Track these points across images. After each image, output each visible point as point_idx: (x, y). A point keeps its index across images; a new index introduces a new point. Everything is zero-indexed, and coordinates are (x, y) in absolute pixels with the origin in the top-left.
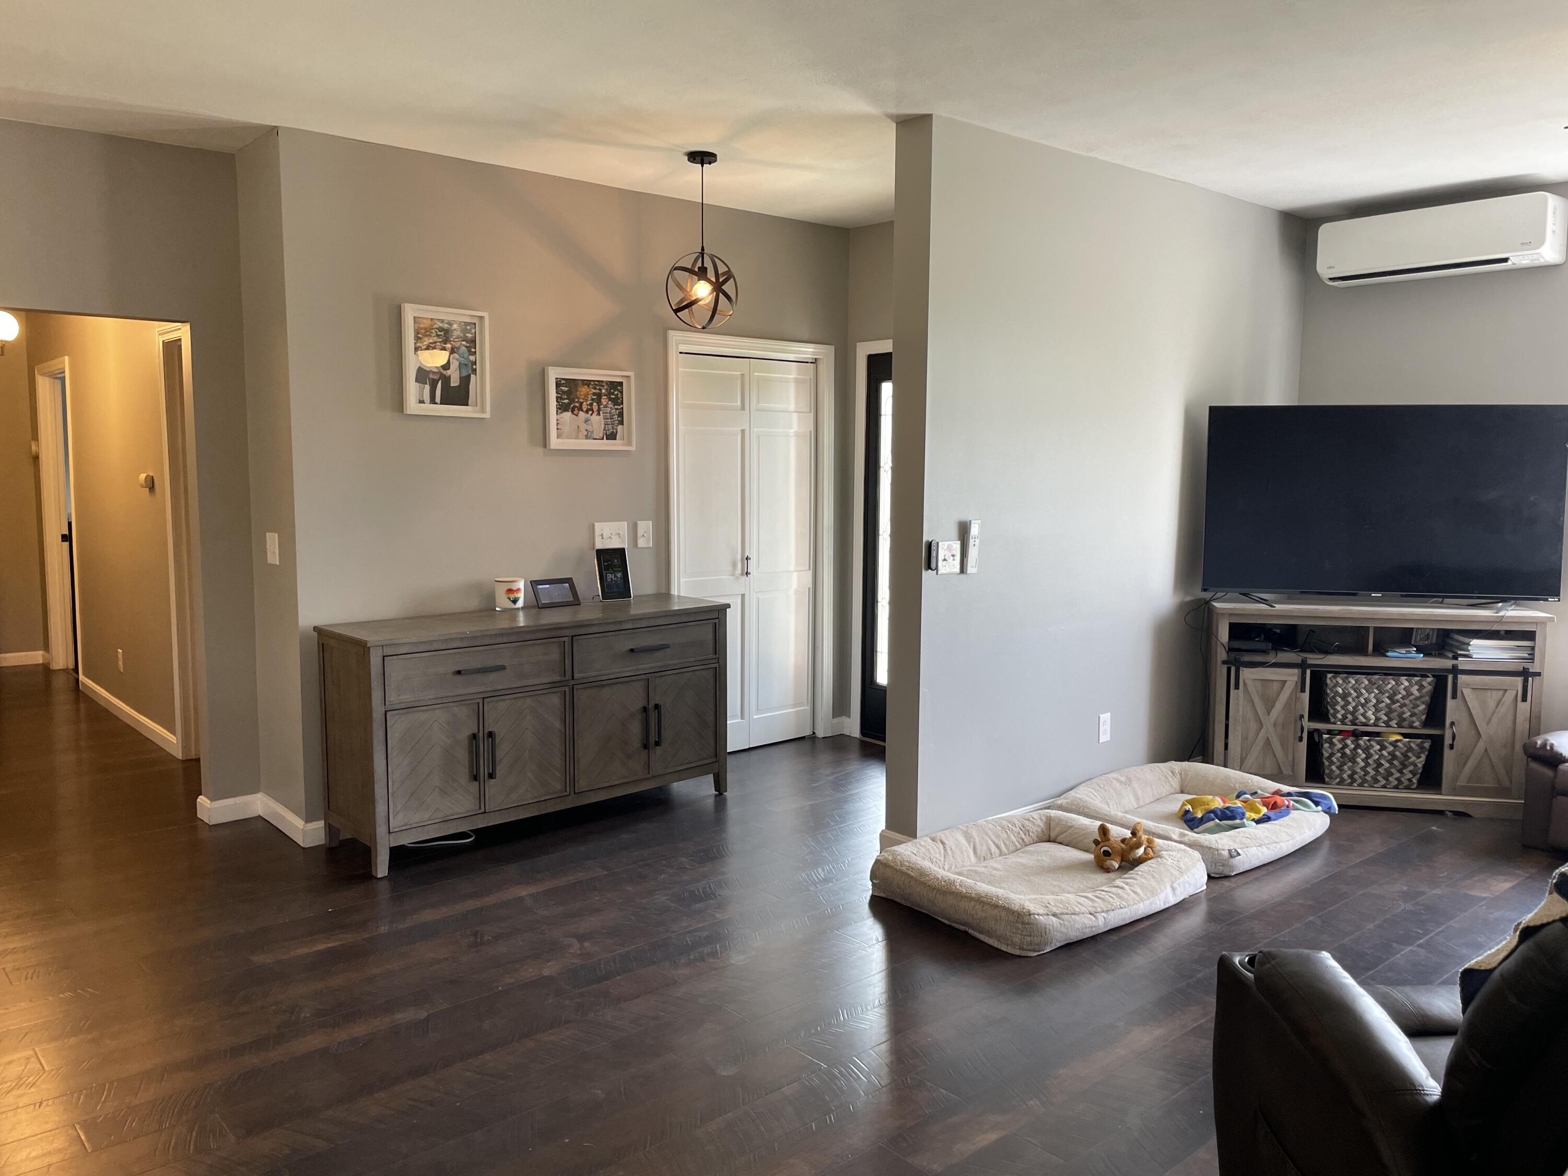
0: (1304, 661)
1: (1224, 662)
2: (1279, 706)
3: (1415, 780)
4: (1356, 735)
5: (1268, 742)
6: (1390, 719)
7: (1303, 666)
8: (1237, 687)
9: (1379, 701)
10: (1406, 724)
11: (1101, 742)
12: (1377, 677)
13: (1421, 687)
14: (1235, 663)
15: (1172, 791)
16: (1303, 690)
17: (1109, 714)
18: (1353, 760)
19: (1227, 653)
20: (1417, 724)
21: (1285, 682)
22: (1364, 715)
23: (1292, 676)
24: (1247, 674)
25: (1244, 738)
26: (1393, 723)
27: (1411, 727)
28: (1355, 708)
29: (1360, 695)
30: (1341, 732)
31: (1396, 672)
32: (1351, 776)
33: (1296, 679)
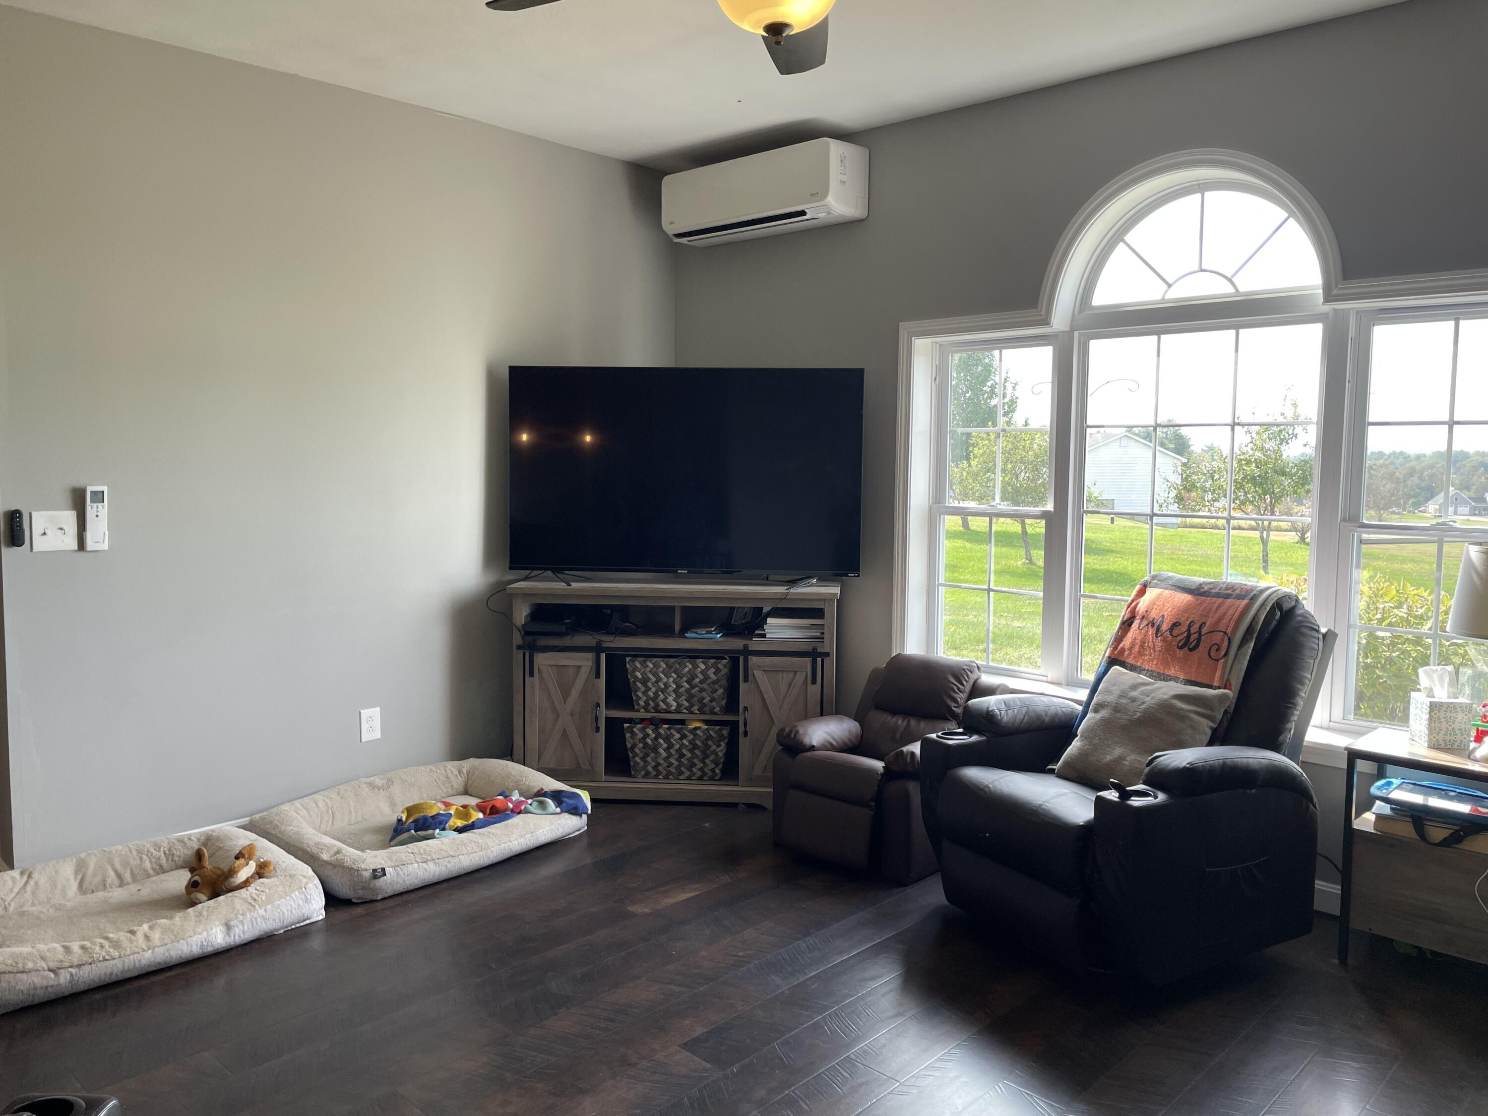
0: (599, 643)
1: (519, 647)
2: (575, 694)
3: (717, 771)
4: (656, 723)
5: (565, 734)
6: (692, 706)
7: (597, 649)
8: (532, 675)
9: (679, 686)
10: (706, 709)
11: (363, 741)
12: (673, 660)
13: (718, 670)
14: (531, 648)
15: (451, 792)
16: (598, 675)
17: (379, 708)
18: (655, 749)
19: (523, 638)
20: (717, 709)
21: (579, 667)
22: (664, 701)
23: (585, 661)
24: (541, 659)
25: (542, 731)
26: (695, 709)
27: (712, 713)
28: (656, 693)
29: (659, 680)
30: (642, 721)
31: (693, 655)
32: (655, 768)
33: (590, 663)
